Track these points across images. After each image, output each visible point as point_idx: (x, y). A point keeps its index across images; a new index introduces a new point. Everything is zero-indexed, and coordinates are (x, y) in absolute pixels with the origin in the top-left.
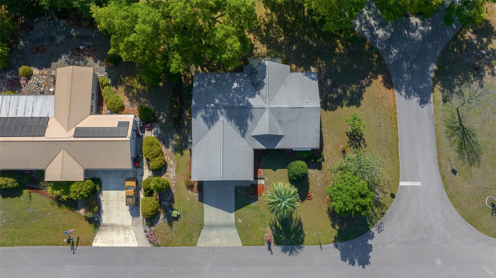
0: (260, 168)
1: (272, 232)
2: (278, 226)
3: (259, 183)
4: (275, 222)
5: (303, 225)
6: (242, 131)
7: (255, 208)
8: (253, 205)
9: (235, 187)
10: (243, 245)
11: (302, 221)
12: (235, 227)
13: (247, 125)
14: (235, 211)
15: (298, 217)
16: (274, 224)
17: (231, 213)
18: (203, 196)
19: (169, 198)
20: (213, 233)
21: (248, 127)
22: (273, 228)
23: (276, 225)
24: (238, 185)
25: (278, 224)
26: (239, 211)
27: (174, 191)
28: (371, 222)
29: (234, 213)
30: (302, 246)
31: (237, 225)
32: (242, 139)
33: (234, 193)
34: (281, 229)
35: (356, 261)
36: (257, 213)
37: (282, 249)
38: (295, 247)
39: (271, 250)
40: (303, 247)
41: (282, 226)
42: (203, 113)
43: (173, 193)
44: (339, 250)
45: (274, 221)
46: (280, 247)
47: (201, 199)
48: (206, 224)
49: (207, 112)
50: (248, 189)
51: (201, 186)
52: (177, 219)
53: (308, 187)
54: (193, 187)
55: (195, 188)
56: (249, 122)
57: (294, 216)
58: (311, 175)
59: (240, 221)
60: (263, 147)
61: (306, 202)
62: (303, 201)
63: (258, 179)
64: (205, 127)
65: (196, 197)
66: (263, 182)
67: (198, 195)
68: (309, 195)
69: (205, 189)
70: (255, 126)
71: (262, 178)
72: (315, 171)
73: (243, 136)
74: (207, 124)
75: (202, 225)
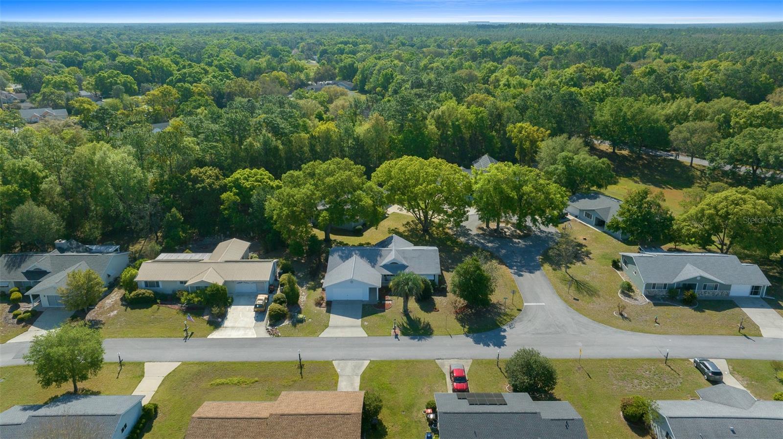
0: (388, 296)
5: (432, 325)
6: (373, 264)
7: (382, 316)
8: (379, 314)
9: (363, 305)
10: (368, 336)
11: (430, 323)
12: (361, 327)
13: (377, 260)
14: (362, 318)
15: (426, 321)
16: (402, 324)
17: (358, 319)
20: (338, 330)
21: (378, 262)
24: (365, 303)
25: (405, 325)
26: (365, 318)
27: (302, 307)
28: (501, 323)
31: (363, 326)
32: (373, 269)
33: (362, 307)
35: (491, 344)
36: (384, 319)
37: (410, 338)
38: (423, 337)
39: (398, 339)
40: (432, 337)
42: (340, 253)
43: (301, 309)
44: (471, 338)
46: (407, 337)
47: (329, 311)
48: (331, 325)
49: (343, 253)
50: (375, 305)
51: (329, 304)
52: (301, 321)
53: (435, 305)
54: (322, 304)
55: (324, 304)
56: (378, 258)
57: (422, 320)
58: (438, 300)
59: (366, 323)
60: (390, 273)
61: (433, 313)
62: (430, 312)
63: (385, 300)
64: (341, 261)
65: (324, 310)
66: (390, 302)
67: (325, 309)
68: (436, 309)
69: (333, 305)
70: (383, 260)
71: (389, 300)
72: (440, 297)
73: (373, 267)
74: (342, 260)
75: (327, 326)
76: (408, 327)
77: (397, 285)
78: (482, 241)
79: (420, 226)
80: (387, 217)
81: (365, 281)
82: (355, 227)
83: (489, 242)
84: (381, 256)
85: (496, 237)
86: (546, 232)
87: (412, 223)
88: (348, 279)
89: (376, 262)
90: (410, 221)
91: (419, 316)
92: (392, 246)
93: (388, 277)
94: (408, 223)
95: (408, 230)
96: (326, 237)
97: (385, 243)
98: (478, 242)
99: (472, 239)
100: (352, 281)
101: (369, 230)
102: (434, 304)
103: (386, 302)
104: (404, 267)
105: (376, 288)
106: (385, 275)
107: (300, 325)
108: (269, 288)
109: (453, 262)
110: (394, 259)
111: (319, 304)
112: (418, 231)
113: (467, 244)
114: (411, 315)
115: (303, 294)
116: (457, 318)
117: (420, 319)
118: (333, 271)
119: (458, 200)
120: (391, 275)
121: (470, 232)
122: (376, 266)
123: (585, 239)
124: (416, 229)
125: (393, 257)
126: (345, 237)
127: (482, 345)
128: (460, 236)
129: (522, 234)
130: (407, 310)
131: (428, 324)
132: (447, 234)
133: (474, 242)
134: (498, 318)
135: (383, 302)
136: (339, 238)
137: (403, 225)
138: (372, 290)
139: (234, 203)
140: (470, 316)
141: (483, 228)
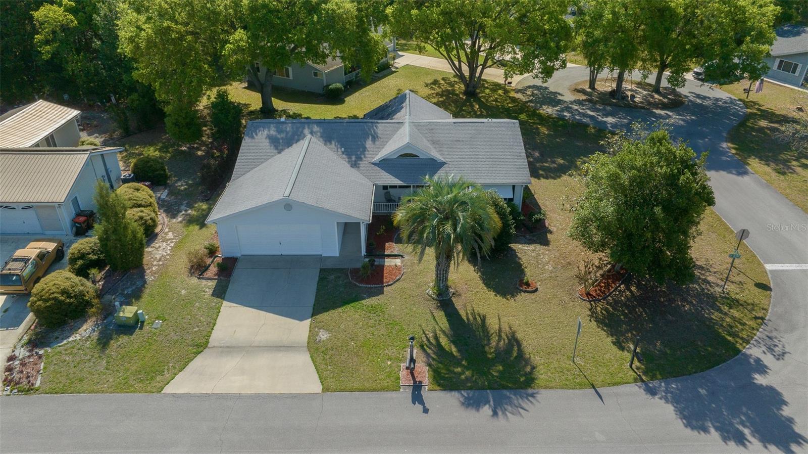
0: (392, 242)
1: (424, 359)
2: (447, 348)
3: (386, 264)
4: (436, 338)
5: (524, 344)
6: (353, 158)
7: (373, 309)
8: (367, 302)
9: (322, 270)
10: (326, 389)
11: (519, 336)
12: (306, 349)
13: (365, 149)
14: (313, 315)
15: (506, 328)
16: (432, 340)
17: (301, 319)
18: (227, 287)
19: (130, 289)
20: (231, 363)
21: (366, 153)
22: (429, 351)
23: (439, 345)
24: (329, 265)
25: (444, 341)
26: (324, 317)
27: (149, 278)
28: (735, 335)
29: (310, 320)
30: (530, 391)
31: (314, 347)
32: (353, 170)
33: (317, 279)
34: (455, 353)
35: (746, 431)
36: (377, 318)
37: (462, 399)
38: (507, 393)
39: (422, 402)
40: (537, 393)
41: (456, 347)
42: (273, 132)
43: (145, 282)
44: (667, 401)
45: (430, 335)
46: (455, 394)
47: (220, 293)
48: (216, 344)
49: (279, 131)
50: (355, 272)
51: (228, 267)
52: (129, 327)
53: (522, 272)
54: (207, 268)
55: (213, 270)
56: (369, 143)
57: (493, 324)
58: (525, 252)
59: (323, 336)
60: (397, 182)
61: (522, 297)
62: (513, 296)
63: (385, 256)
64: (270, 149)
65: (208, 285)
66: (398, 262)
67: (213, 284)
68: (528, 284)
69: (238, 272)
70: (382, 147)
71: (396, 256)
72: (532, 247)
73: (355, 165)
74: (276, 148)
75: (201, 346)
76: (454, 350)
77: (420, 218)
78: (592, 113)
79: (460, 87)
80: (395, 72)
81: (328, 205)
82: (328, 86)
83: (607, 116)
84: (375, 138)
85: (615, 105)
86: (709, 98)
87: (442, 82)
88: (277, 197)
89: (363, 152)
90: (439, 78)
91: (481, 309)
92: (403, 115)
93: (391, 191)
94: (435, 82)
95: (437, 94)
96: (263, 103)
97: (385, 112)
98: (585, 115)
99: (568, 109)
100: (288, 205)
101: (357, 94)
102: (519, 269)
103: (388, 262)
104: (434, 166)
105: (357, 225)
106: (385, 187)
107: (124, 339)
108: (74, 222)
109: (542, 155)
110: (408, 145)
111: (198, 269)
112: (457, 95)
113: (562, 118)
114: (458, 303)
115: (170, 235)
116: (593, 314)
117: (484, 319)
118: (248, 175)
119: (549, 20)
120: (401, 187)
121: (560, 97)
122: (362, 164)
123: (800, 109)
124: (453, 92)
125: (406, 140)
126: (307, 105)
127: (714, 434)
128: (542, 103)
129: (665, 100)
130: (447, 287)
131: (514, 341)
132: (514, 100)
133: (573, 115)
134: (716, 316)
135: (377, 262)
136: (294, 107)
137: (427, 85)
138: (348, 229)
139: (65, 28)
140: (632, 309)
141: (584, 90)
